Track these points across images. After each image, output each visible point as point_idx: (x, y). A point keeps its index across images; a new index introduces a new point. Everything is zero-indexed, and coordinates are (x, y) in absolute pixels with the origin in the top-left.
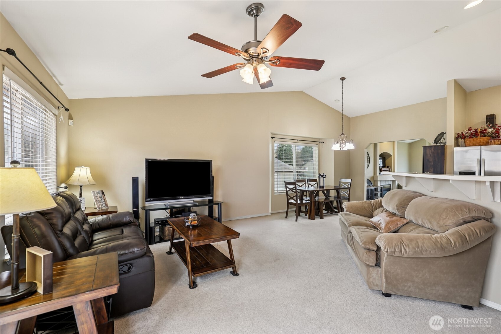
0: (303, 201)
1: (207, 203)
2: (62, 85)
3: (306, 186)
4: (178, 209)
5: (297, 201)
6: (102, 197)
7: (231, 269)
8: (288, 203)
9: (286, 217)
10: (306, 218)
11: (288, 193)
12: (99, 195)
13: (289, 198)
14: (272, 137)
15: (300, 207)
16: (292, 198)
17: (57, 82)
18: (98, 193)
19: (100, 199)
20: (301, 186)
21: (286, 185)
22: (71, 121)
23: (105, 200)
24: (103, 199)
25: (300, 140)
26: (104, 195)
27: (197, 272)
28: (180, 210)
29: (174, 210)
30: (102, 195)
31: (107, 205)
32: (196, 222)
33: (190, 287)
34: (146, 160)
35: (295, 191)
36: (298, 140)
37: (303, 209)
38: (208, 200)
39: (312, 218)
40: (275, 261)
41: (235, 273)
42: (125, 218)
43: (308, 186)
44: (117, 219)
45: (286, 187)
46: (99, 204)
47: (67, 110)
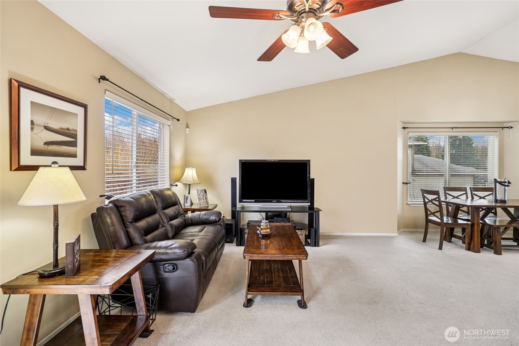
0: (458, 220)
1: (308, 210)
2: (175, 100)
3: (467, 198)
4: (274, 213)
5: (442, 219)
6: (204, 195)
7: (299, 298)
8: (428, 221)
9: (424, 240)
10: (462, 247)
11: (428, 205)
12: (202, 194)
13: (429, 213)
14: (403, 128)
15: (452, 230)
16: (433, 214)
17: (170, 98)
18: (202, 191)
19: (202, 197)
20: (457, 197)
21: (423, 195)
22: (187, 129)
23: (206, 199)
24: (205, 197)
25: (456, 128)
26: (206, 193)
27: (253, 289)
28: (276, 214)
29: (269, 214)
30: (204, 193)
31: (208, 203)
32: (269, 230)
33: (244, 306)
34: (240, 161)
35: (437, 203)
36: (452, 128)
37: (458, 232)
38: (308, 206)
39: (474, 248)
40: (369, 304)
41: (302, 305)
42: (212, 216)
43: (473, 198)
44: (205, 217)
45: (424, 197)
46: (200, 201)
47: (178, 120)
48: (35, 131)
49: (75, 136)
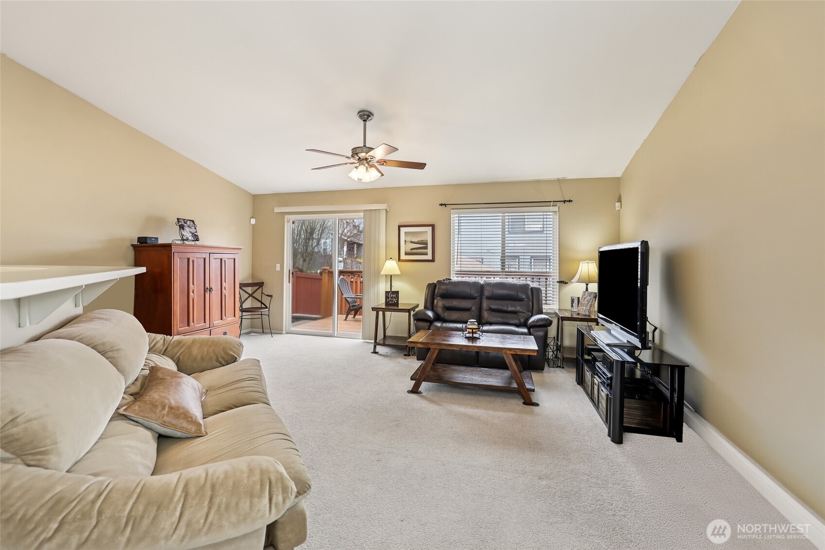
6: (591, 300)
12: (588, 299)
18: (590, 295)
23: (591, 306)
30: (593, 298)
47: (570, 201)
48: (406, 244)
49: (426, 244)
